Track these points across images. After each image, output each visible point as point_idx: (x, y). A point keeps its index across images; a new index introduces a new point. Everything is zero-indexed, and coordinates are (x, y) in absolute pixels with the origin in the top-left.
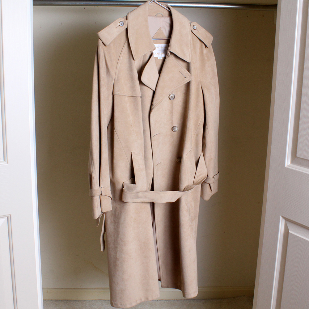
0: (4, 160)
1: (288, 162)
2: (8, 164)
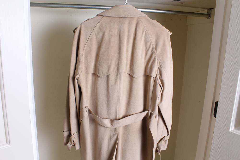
0: (7, 143)
1: (232, 128)
2: (10, 146)
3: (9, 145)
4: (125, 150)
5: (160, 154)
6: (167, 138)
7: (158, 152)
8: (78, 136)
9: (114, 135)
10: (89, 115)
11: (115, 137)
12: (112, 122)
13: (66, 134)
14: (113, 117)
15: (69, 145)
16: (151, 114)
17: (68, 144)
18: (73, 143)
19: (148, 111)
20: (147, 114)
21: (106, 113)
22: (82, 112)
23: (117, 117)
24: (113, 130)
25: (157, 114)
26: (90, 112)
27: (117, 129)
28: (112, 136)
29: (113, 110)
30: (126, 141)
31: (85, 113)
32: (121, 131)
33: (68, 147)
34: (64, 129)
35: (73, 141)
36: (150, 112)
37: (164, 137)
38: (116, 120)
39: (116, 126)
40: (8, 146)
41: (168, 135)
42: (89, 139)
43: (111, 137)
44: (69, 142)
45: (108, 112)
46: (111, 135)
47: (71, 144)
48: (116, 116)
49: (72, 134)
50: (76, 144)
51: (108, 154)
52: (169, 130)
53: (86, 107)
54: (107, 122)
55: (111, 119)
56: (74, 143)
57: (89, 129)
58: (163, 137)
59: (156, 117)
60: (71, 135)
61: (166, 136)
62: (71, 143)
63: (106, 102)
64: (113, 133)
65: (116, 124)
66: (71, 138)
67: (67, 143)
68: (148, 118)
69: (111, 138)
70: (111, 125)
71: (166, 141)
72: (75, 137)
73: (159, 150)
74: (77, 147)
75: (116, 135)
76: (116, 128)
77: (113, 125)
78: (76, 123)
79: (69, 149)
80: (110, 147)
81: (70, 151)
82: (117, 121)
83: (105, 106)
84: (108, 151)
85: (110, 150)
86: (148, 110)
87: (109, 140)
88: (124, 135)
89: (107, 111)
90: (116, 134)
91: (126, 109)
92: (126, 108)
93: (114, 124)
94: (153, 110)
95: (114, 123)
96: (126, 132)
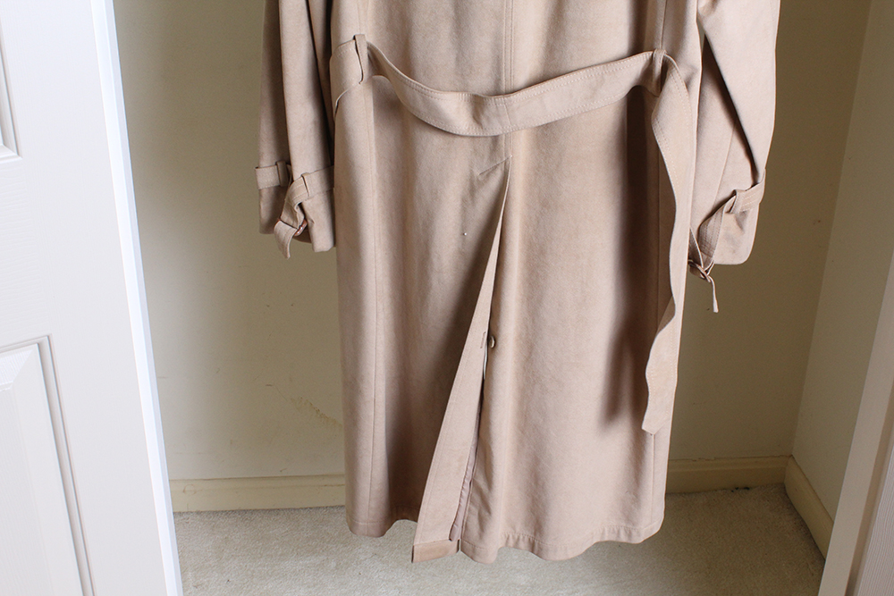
2: (20, 158)
3: (15, 154)
4: (542, 252)
5: (710, 279)
6: (752, 199)
7: (701, 268)
8: (325, 188)
9: (488, 175)
10: (370, 78)
11: (494, 183)
12: (478, 105)
13: (267, 177)
14: (482, 83)
15: (285, 230)
16: (666, 67)
17: (280, 226)
18: (300, 217)
19: (651, 53)
20: (648, 71)
21: (452, 64)
22: (340, 64)
23: (504, 83)
24: (485, 148)
25: (693, 67)
26: (375, 63)
27: (502, 143)
28: (480, 179)
29: (482, 46)
30: (545, 204)
31: (354, 69)
32: (521, 155)
33: (278, 237)
34: (258, 157)
35: (301, 205)
36: (660, 56)
37: (734, 193)
38: (497, 93)
39: (495, 129)
40: (13, 157)
41: (755, 183)
42: (376, 196)
43: (475, 183)
44: (285, 216)
45: (458, 60)
46: (477, 173)
47: (291, 222)
48: (498, 81)
49: (297, 175)
50: (315, 225)
51: (463, 267)
52: (761, 160)
53: (354, 38)
54: (453, 108)
55: (476, 93)
56: (305, 219)
57: (373, 146)
58: (728, 194)
59: (688, 84)
60: (293, 181)
61: (742, 191)
62: (295, 218)
63: (452, 13)
64: (486, 165)
65: (498, 116)
66: (293, 193)
67: (275, 216)
68: (650, 89)
69: (472, 189)
70: (474, 125)
71: (744, 213)
72: (309, 189)
73: (705, 257)
74: (322, 239)
75: (499, 174)
76: (495, 139)
77: (484, 121)
78: (315, 122)
79: (282, 246)
80: (472, 234)
81: (289, 256)
82: (500, 99)
83: (446, 29)
84: (461, 253)
85: (470, 249)
86: (653, 50)
87: (464, 200)
88: (536, 174)
89: (453, 57)
90: (496, 167)
91: (544, 44)
92: (548, 44)
93: (488, 119)
94: (676, 49)
95: (486, 112)
96: (546, 158)
